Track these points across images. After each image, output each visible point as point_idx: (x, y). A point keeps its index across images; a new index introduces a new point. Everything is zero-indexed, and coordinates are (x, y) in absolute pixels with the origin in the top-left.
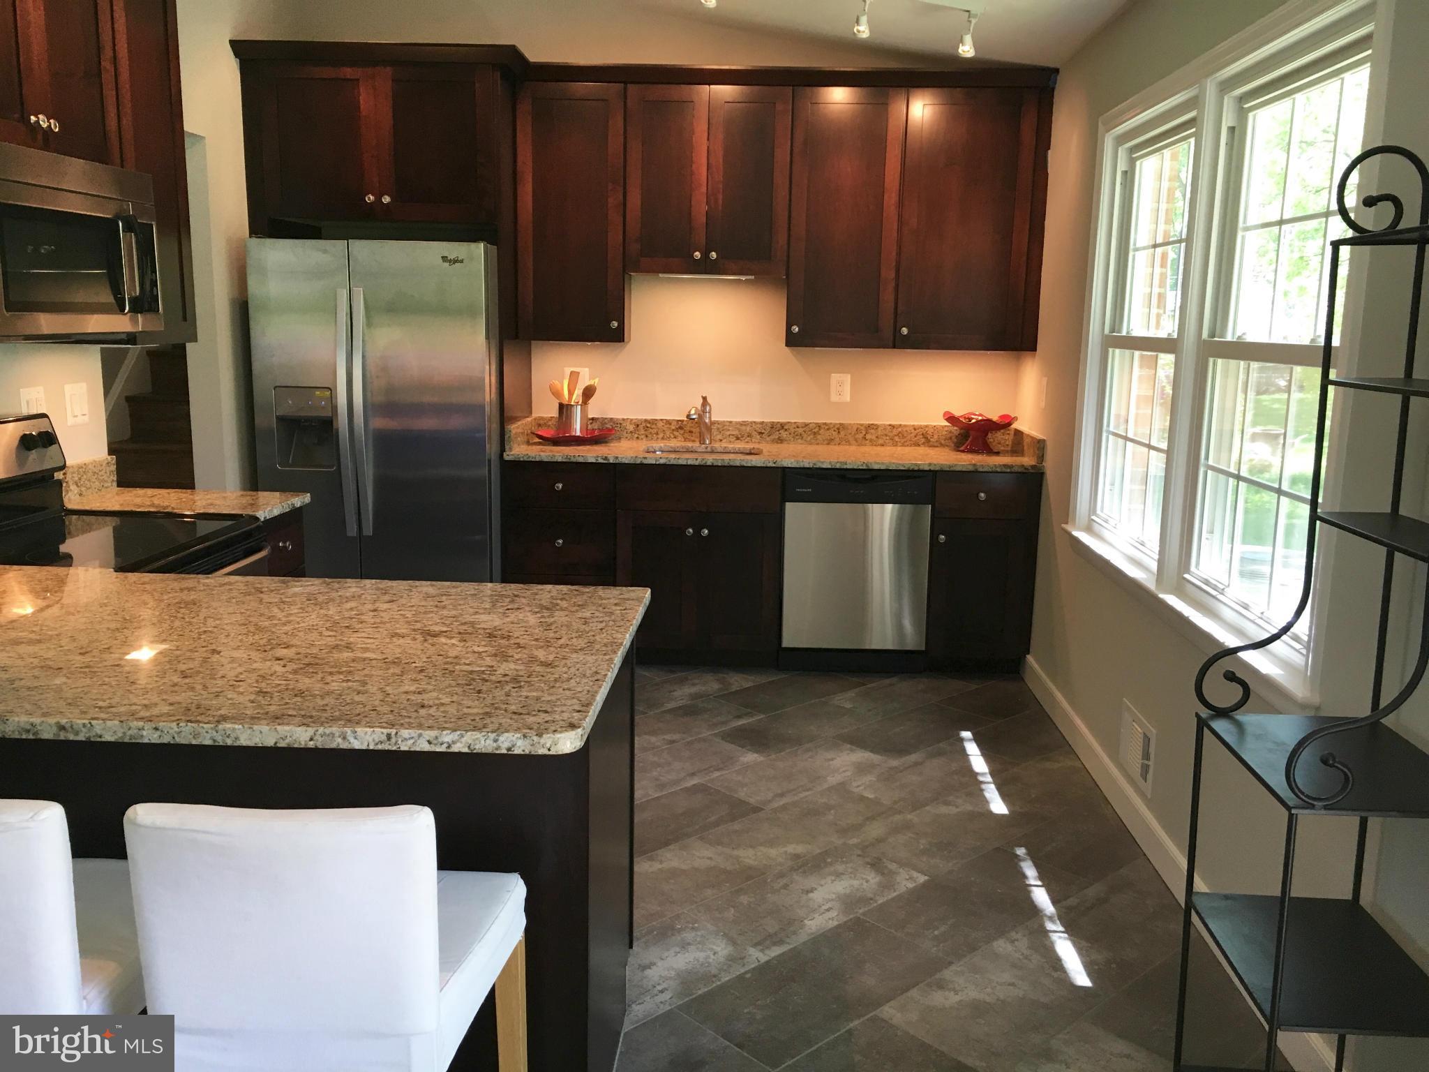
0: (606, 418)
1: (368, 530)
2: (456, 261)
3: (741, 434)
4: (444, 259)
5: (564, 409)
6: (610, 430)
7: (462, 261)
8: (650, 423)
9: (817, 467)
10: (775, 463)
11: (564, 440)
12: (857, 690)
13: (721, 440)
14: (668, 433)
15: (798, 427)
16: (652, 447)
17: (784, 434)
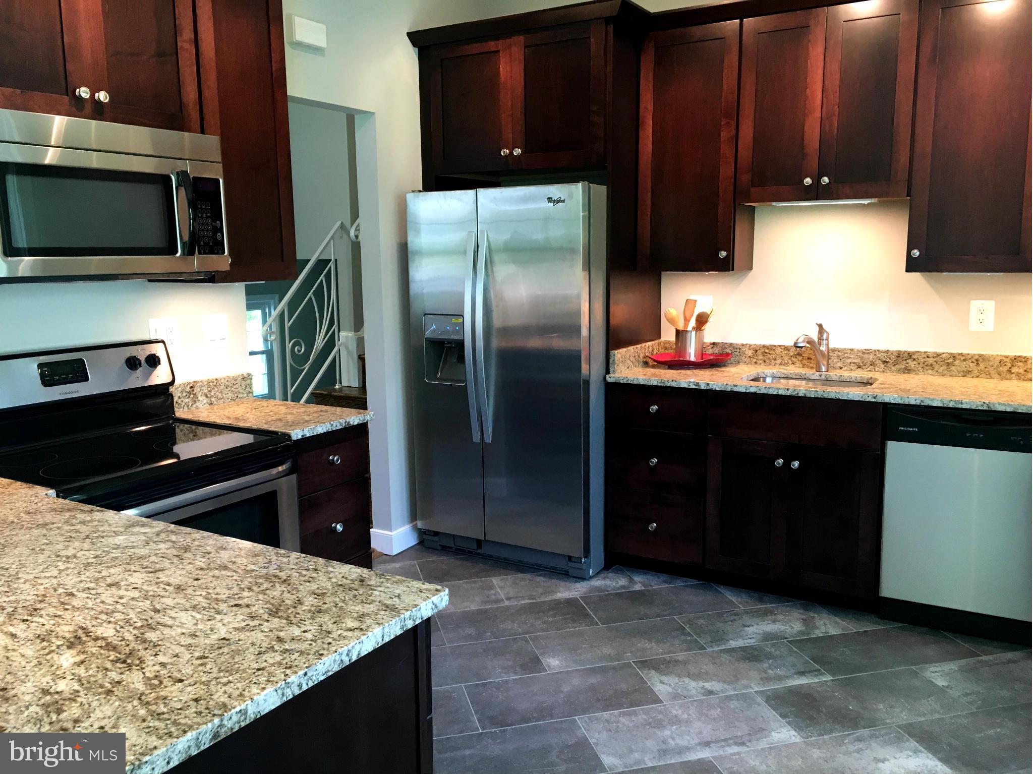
0: (726, 343)
1: (488, 438)
2: (558, 201)
3: (863, 362)
4: (550, 200)
5: (680, 334)
6: (728, 355)
7: (563, 201)
8: (768, 349)
9: (926, 404)
10: (875, 398)
11: (679, 364)
12: (963, 662)
13: (841, 368)
14: (786, 359)
15: (928, 357)
16: (764, 373)
17: (912, 364)
